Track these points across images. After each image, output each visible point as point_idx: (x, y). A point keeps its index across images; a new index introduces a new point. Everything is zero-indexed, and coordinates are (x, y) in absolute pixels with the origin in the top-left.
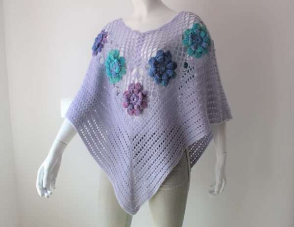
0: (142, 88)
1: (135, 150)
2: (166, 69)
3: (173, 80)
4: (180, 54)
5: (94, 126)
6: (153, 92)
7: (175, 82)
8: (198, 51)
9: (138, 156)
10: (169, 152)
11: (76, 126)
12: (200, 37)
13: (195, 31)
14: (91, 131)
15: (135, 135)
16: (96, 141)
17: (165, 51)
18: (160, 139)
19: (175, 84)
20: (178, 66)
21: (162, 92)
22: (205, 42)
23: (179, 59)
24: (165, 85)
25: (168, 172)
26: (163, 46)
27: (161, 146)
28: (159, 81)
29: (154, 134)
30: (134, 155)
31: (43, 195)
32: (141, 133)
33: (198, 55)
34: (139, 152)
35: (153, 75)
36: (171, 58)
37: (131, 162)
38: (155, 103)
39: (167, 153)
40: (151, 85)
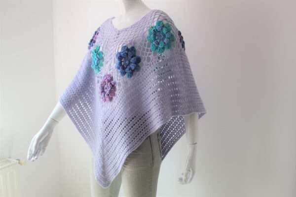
0: (112, 79)
1: (105, 132)
2: (130, 63)
3: (138, 73)
4: (144, 49)
5: (82, 108)
6: (119, 83)
7: (139, 74)
8: (160, 46)
9: (107, 137)
10: (129, 137)
11: (64, 107)
12: (163, 33)
13: (157, 28)
14: (78, 112)
15: (105, 119)
16: (84, 121)
17: (129, 47)
18: (122, 124)
19: (139, 76)
20: (142, 61)
21: (126, 83)
22: (168, 38)
23: (143, 54)
24: (128, 77)
25: (127, 155)
26: (129, 42)
27: (123, 130)
28: (123, 73)
29: (119, 119)
30: (105, 136)
31: (30, 159)
32: (110, 117)
33: (160, 50)
34: (108, 134)
35: (119, 68)
36: (135, 53)
37: (103, 142)
38: (120, 93)
39: (127, 137)
40: (118, 76)
